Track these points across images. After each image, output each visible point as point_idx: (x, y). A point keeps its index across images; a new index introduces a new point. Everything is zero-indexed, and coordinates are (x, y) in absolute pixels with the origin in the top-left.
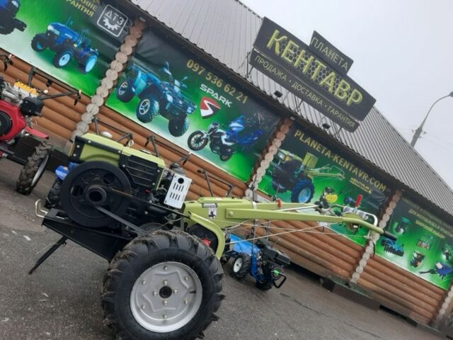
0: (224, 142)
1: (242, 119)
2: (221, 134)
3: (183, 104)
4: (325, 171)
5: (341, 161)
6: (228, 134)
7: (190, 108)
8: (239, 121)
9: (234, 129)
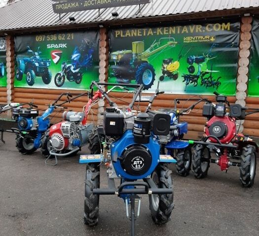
0: (74, 71)
1: (76, 50)
2: (69, 67)
3: (44, 63)
4: (155, 47)
5: (165, 30)
6: (73, 65)
7: (48, 63)
8: (75, 52)
9: (75, 59)
